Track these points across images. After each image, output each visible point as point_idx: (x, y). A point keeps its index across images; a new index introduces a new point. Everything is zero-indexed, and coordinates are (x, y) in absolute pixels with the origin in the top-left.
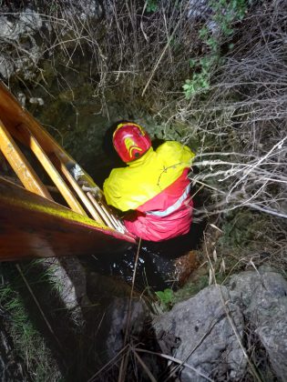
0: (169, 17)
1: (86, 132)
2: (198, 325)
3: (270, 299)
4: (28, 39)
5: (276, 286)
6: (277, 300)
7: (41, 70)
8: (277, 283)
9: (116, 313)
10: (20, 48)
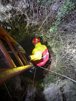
0: (47, 10)
1: (22, 35)
2: (51, 97)
3: (70, 90)
4: (8, 12)
5: (72, 87)
6: (72, 91)
7: (11, 21)
8: (72, 86)
9: (28, 91)
10: (5, 15)
